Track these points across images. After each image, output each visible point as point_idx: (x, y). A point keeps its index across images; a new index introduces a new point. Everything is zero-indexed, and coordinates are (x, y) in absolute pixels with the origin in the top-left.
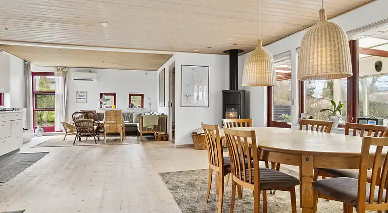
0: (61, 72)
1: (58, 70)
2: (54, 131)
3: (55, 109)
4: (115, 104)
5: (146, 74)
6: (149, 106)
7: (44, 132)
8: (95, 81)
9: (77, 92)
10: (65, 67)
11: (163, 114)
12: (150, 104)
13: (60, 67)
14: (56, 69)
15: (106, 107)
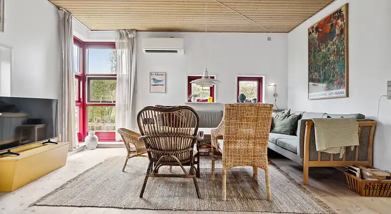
0: (125, 41)
1: (121, 36)
2: (114, 140)
3: (116, 103)
4: (212, 95)
5: (269, 39)
6: (274, 98)
7: (100, 140)
8: (181, 52)
9: (151, 74)
10: (132, 30)
11: (360, 117)
12: (275, 95)
13: (124, 31)
14: (117, 35)
15: (198, 100)
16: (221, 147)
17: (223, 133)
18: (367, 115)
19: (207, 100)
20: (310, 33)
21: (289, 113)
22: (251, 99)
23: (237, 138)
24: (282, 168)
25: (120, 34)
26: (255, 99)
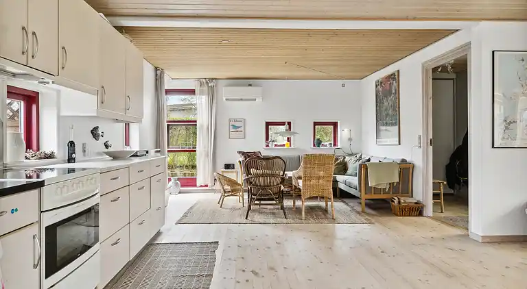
0: (205, 88)
1: (201, 84)
2: (195, 186)
3: (197, 150)
4: (289, 140)
5: (343, 85)
6: (349, 143)
7: (182, 186)
8: (259, 100)
9: (230, 121)
10: (212, 79)
11: (404, 161)
12: (350, 139)
13: (204, 80)
14: (197, 83)
15: (275, 145)
16: (301, 185)
17: (301, 174)
18: (408, 160)
19: (284, 145)
20: (376, 86)
21: (361, 157)
22: (327, 143)
23: (311, 177)
24: (351, 204)
25: (200, 82)
26: (331, 144)
